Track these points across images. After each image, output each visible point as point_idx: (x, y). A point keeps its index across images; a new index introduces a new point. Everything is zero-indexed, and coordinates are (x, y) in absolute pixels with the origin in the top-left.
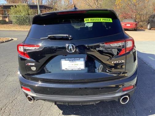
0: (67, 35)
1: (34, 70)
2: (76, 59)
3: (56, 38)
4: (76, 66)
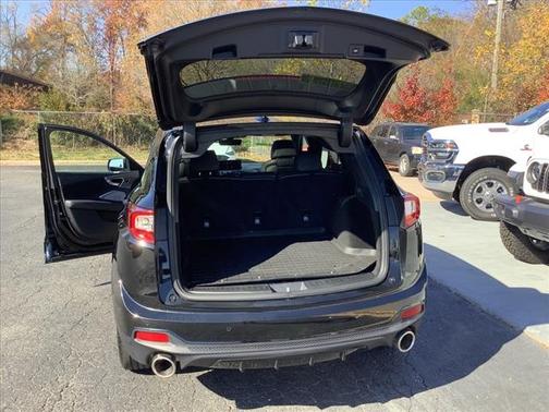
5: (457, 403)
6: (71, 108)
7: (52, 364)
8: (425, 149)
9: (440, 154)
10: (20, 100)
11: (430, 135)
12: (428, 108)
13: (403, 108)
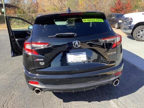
0: (73, 33)
1: (42, 65)
2: (80, 53)
3: (63, 36)
4: (80, 58)
5: (133, 101)
6: (25, 13)
7: (11, 88)
8: (123, 20)
9: (127, 22)
10: (12, 12)
11: (124, 16)
12: (123, 9)
13: (116, 9)
